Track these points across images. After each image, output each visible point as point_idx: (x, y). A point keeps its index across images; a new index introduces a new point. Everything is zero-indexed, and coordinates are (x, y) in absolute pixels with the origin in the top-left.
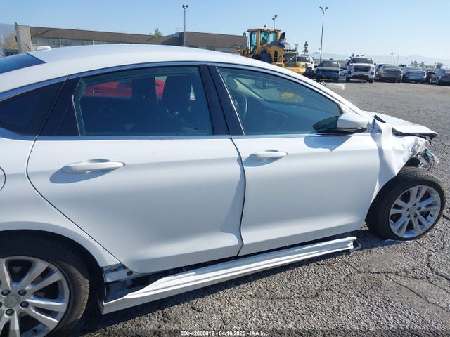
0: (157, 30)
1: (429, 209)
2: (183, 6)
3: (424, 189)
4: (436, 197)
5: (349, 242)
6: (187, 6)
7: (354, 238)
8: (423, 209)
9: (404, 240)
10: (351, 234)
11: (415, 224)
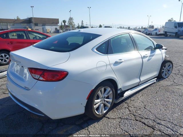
0: (18, 17)
1: (170, 69)
2: (31, 7)
3: (169, 63)
4: (171, 65)
5: (155, 80)
6: (33, 7)
7: (156, 79)
8: (169, 69)
9: (165, 78)
10: (155, 78)
11: (167, 74)
